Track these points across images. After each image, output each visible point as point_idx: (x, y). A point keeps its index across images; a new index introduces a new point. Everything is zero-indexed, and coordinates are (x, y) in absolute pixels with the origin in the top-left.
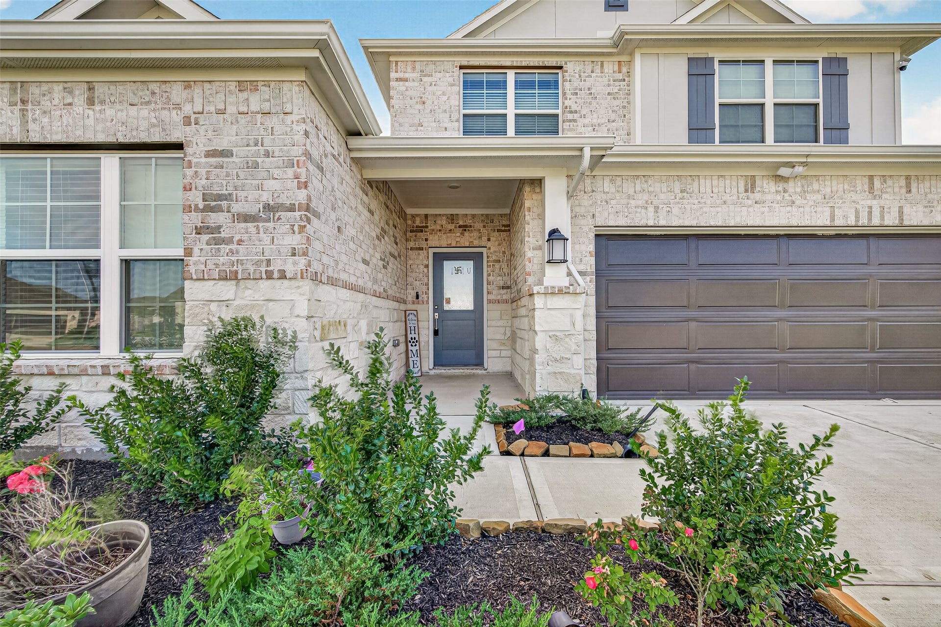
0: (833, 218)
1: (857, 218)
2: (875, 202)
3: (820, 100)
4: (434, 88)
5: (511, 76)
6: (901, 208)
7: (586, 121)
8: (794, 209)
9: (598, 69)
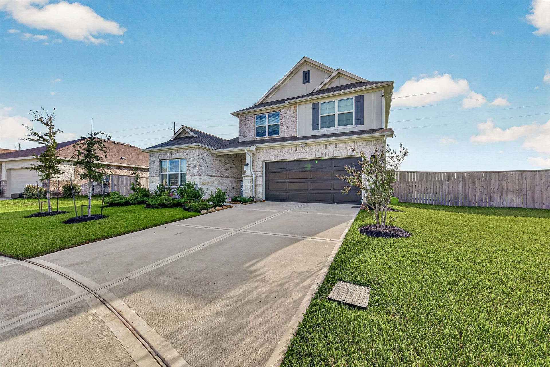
0: (316, 156)
1: (322, 155)
2: (327, 151)
3: (354, 111)
4: (248, 121)
5: (267, 114)
6: (334, 152)
7: (286, 125)
8: (306, 154)
9: (289, 109)
